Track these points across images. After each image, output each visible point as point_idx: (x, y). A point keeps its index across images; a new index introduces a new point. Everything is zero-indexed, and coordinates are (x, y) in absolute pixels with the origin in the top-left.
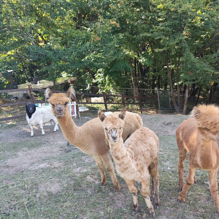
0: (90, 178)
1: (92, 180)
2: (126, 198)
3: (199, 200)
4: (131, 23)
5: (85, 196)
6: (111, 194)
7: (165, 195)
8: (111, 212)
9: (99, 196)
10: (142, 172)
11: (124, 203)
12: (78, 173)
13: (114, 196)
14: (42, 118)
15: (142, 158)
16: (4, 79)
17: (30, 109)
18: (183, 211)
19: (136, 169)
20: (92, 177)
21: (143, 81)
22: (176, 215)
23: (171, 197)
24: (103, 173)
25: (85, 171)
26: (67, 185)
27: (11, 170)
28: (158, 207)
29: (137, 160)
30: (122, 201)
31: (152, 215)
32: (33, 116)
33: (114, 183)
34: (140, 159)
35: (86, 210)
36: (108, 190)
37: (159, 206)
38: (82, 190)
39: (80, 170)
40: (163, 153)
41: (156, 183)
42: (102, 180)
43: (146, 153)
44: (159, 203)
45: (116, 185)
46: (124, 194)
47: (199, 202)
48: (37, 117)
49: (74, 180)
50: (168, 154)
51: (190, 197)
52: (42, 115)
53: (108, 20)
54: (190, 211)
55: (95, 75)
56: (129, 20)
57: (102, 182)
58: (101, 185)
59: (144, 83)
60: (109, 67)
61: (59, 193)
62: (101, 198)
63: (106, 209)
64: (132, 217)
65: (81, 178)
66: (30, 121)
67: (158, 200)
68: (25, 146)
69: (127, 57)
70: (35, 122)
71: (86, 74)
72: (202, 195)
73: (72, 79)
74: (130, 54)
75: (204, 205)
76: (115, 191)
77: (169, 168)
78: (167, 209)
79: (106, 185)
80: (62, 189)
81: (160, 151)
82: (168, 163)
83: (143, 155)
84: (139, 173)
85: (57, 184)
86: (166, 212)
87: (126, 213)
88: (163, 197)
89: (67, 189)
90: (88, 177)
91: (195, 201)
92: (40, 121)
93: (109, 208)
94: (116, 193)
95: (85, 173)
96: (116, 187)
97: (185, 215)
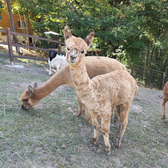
0: (71, 109)
1: (71, 111)
2: (92, 132)
3: (161, 158)
4: (155, 9)
5: (58, 119)
6: (80, 125)
7: (129, 143)
8: (72, 137)
9: (69, 123)
10: (103, 104)
11: (87, 135)
12: (63, 103)
13: (82, 128)
14: (60, 63)
15: (107, 92)
16: (49, 37)
17: (51, 54)
18: (139, 161)
19: (96, 100)
20: (73, 109)
21: (155, 65)
22: (130, 162)
23: (133, 146)
24: (81, 107)
25: (70, 103)
26: (49, 107)
27: (19, 89)
28: (116, 149)
29: (101, 92)
30: (87, 133)
31: (107, 153)
32: (53, 60)
33: (87, 117)
34: (104, 92)
35: (51, 129)
36: (80, 122)
37: (118, 149)
38: (59, 115)
39: (67, 102)
40: (145, 114)
41: (122, 128)
42: (79, 113)
43: (113, 90)
44: (119, 146)
45: (88, 119)
46: (92, 129)
47: (160, 160)
48: (56, 61)
49: (57, 106)
50: (150, 116)
51: (152, 153)
52: (60, 61)
53: (136, 3)
54: (146, 163)
55: (116, 50)
56: (154, 6)
57: (78, 114)
58: (77, 116)
59: (156, 66)
60: (128, 44)
61: (40, 110)
62: (70, 124)
63: (68, 134)
64: (88, 148)
65: (63, 106)
66: (50, 64)
67: (119, 143)
68: (40, 79)
69: (145, 38)
70: (54, 65)
71: (109, 46)
72: (166, 155)
73: (98, 50)
74: (148, 37)
75: (163, 164)
76: (85, 124)
77: (145, 126)
78: (125, 154)
79: (81, 118)
80: (44, 108)
81: (144, 112)
82: (146, 122)
83: (110, 91)
84: (98, 104)
85: (42, 104)
86: (123, 156)
87: (84, 143)
88: (126, 143)
89: (48, 110)
90: (70, 108)
91: (156, 157)
92: (57, 65)
93: (72, 134)
94: (85, 126)
95: (69, 104)
96: (87, 121)
97: (140, 165)
